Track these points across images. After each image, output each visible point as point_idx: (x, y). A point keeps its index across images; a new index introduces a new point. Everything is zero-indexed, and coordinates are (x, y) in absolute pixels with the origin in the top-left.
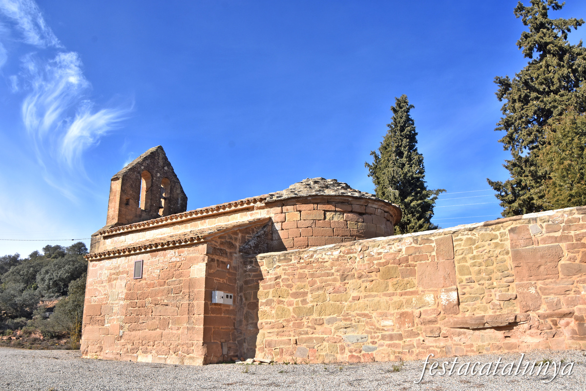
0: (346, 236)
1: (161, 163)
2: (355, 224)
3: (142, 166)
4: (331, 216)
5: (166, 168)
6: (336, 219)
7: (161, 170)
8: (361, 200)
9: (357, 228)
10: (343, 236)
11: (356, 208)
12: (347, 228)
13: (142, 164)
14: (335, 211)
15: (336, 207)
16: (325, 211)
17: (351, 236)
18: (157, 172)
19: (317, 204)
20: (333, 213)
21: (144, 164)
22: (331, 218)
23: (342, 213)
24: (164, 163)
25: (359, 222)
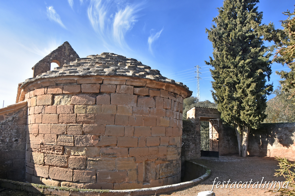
0: (71, 123)
1: (67, 53)
2: (84, 108)
3: (51, 57)
4: (59, 100)
5: (72, 56)
6: (63, 103)
7: (67, 58)
8: (90, 78)
9: (86, 112)
10: (67, 123)
11: (86, 88)
12: (74, 113)
13: (51, 56)
14: (63, 94)
15: (63, 89)
16: (54, 95)
17: (76, 122)
18: (64, 59)
19: (47, 87)
20: (61, 97)
21: (52, 56)
22: (58, 103)
23: (70, 95)
24: (70, 53)
25: (89, 105)
